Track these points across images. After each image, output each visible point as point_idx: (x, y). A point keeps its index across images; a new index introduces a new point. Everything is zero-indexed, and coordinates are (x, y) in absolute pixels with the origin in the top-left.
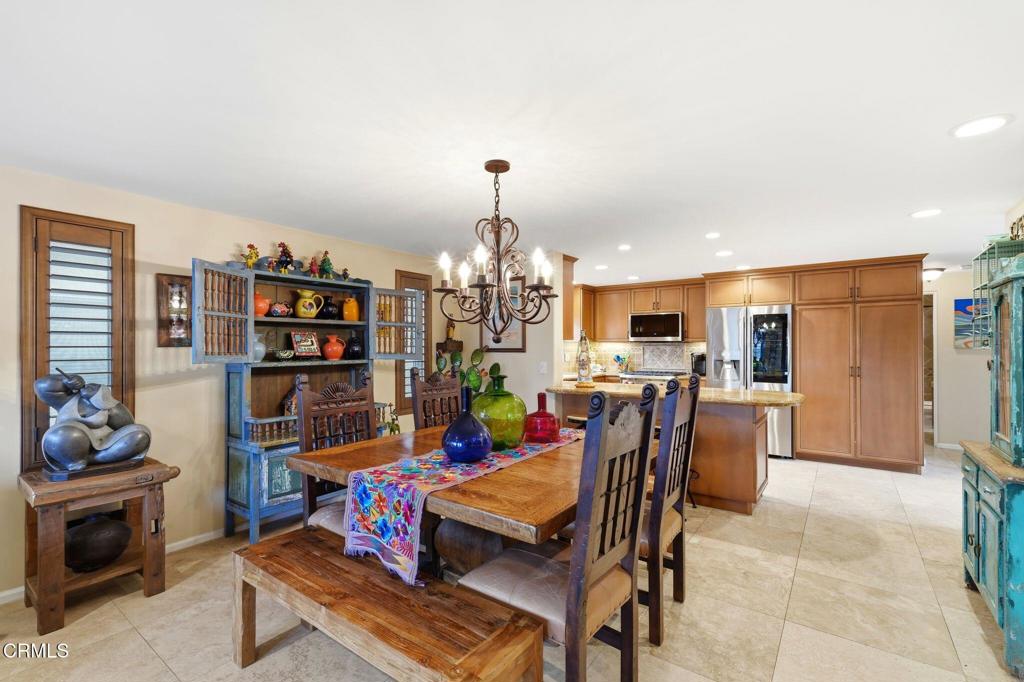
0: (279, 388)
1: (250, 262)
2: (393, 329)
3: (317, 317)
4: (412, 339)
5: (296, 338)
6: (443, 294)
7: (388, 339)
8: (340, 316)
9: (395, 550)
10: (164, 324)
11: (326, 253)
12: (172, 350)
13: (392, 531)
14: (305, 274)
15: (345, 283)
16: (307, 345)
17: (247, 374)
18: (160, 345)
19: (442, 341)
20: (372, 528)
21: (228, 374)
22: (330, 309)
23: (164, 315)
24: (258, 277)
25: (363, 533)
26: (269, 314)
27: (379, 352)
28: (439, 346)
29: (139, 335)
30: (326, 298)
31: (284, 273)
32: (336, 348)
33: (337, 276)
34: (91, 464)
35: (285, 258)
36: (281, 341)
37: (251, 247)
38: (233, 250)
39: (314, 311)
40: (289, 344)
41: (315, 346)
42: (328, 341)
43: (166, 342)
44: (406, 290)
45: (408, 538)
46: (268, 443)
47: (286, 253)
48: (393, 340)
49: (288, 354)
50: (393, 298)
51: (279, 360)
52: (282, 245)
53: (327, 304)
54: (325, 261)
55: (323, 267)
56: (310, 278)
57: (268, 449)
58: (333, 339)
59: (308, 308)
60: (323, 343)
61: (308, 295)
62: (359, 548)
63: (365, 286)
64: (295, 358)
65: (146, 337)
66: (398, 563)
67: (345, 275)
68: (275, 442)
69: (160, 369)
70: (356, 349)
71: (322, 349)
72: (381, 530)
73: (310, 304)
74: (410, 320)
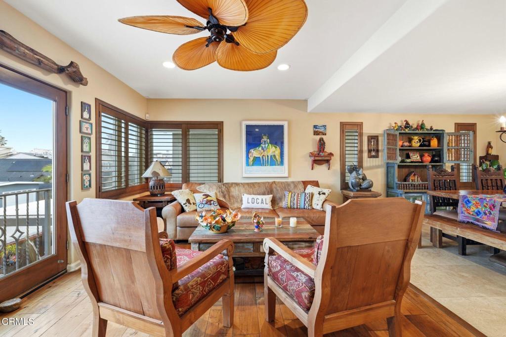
0: (404, 173)
1: (395, 129)
2: (453, 150)
3: (419, 146)
4: (464, 154)
5: (411, 154)
6: (501, 133)
7: (450, 155)
8: (429, 145)
9: (485, 220)
10: (370, 151)
11: (423, 121)
12: (371, 159)
13: (483, 213)
14: (413, 130)
15: (432, 132)
16: (415, 157)
17: (396, 167)
18: (369, 158)
19: (484, 155)
20: (471, 213)
21: (388, 167)
22: (425, 143)
23: (370, 148)
24: (400, 133)
25: (467, 214)
26: (402, 146)
27: (449, 160)
28: (481, 158)
29: (364, 154)
30: (423, 139)
31: (407, 131)
32: (427, 158)
33: (427, 129)
34: (361, 189)
35: (407, 125)
36: (405, 156)
37: (396, 123)
38: (388, 125)
39: (419, 144)
40: (408, 157)
41: (419, 158)
42: (424, 156)
43: (370, 157)
44: (461, 132)
45: (491, 216)
46: (406, 191)
47: (407, 123)
48: (453, 155)
49: (408, 160)
50: (453, 136)
51: (405, 163)
52: (406, 121)
53: (423, 141)
54: (423, 124)
55: (422, 126)
56: (417, 132)
57: (406, 193)
58: (426, 155)
59: (416, 143)
60: (422, 156)
61: (416, 139)
62: (465, 220)
63: (441, 132)
64: (412, 162)
65: (365, 155)
66: (487, 224)
67: (431, 129)
68: (408, 191)
69: (368, 165)
70: (436, 159)
71: (421, 159)
72: (477, 213)
73: (417, 142)
74: (463, 145)
